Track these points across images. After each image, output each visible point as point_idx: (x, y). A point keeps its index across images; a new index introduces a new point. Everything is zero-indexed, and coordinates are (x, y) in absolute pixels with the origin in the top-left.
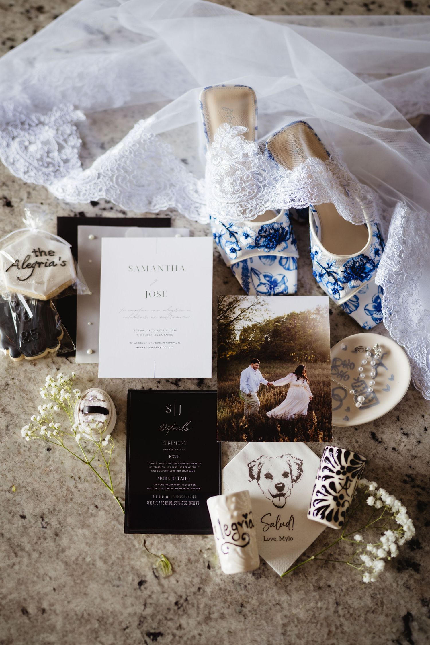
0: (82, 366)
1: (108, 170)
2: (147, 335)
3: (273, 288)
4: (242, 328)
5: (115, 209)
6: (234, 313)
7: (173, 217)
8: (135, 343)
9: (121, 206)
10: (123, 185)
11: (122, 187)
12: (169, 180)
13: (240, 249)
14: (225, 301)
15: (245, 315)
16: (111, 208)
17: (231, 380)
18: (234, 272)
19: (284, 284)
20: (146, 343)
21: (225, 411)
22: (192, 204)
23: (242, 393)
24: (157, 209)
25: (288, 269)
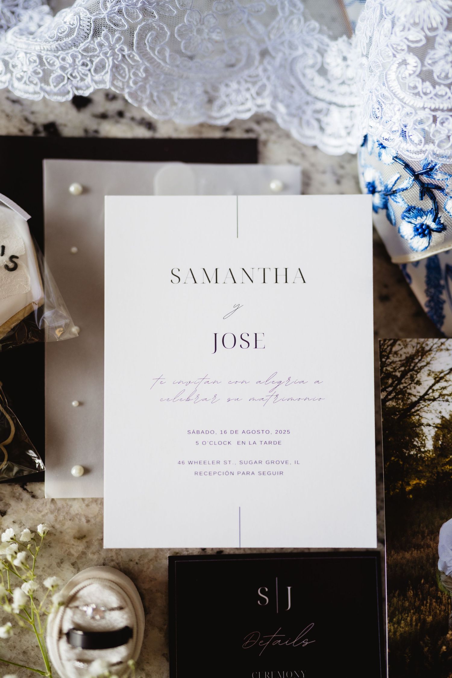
0: (59, 504)
1: (120, 12)
2: (220, 443)
4: (439, 421)
5: (128, 115)
6: (419, 383)
7: (263, 137)
8: (190, 463)
9: (145, 109)
10: (155, 56)
11: (151, 60)
12: (260, 41)
13: (443, 228)
14: (396, 353)
15: (444, 388)
16: (121, 114)
17: (418, 547)
18: (409, 277)
20: (218, 462)
21: (405, 620)
22: (307, 103)
23: (443, 578)
24: (227, 116)
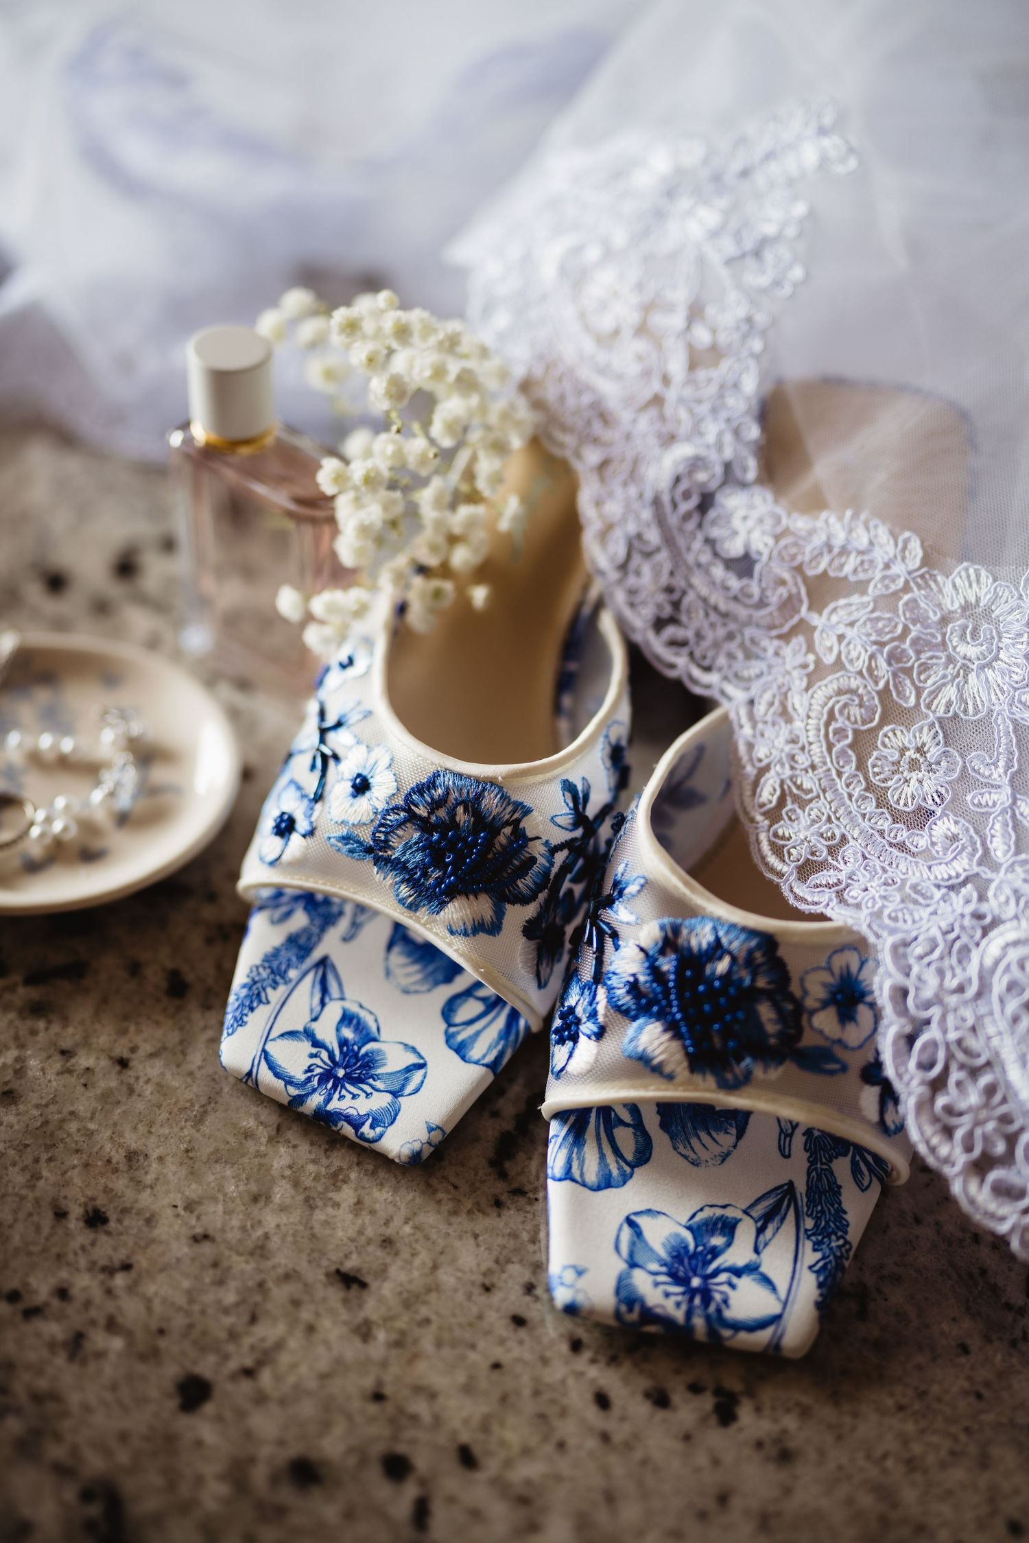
3: (338, 1083)
13: (311, 833)
19: (396, 1094)
25: (461, 1050)
